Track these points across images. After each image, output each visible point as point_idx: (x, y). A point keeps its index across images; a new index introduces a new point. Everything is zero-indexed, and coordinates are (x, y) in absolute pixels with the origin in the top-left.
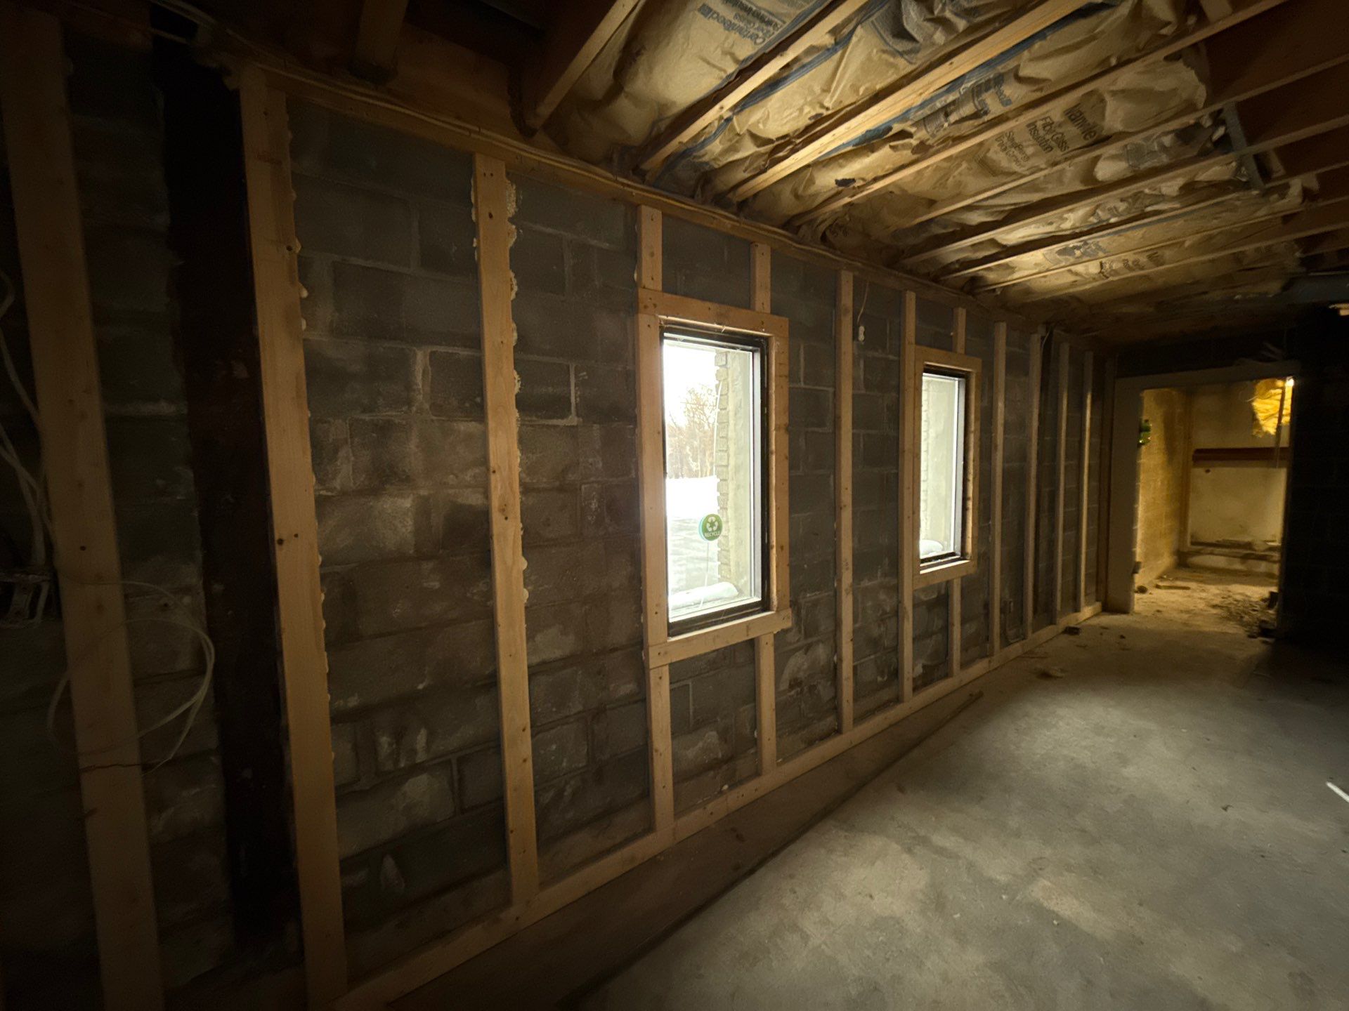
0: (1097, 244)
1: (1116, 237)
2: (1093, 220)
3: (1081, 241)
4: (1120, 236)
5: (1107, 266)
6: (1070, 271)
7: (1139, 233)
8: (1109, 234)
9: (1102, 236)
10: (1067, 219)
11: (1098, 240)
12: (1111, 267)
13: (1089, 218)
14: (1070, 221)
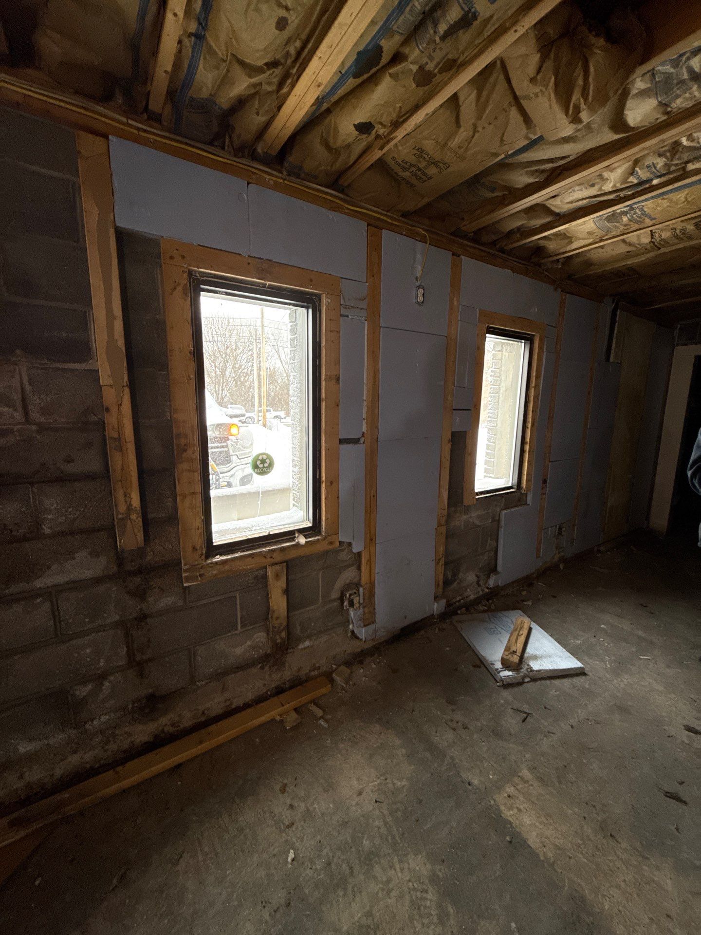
0: (642, 210)
1: (659, 201)
2: (633, 180)
3: (627, 206)
4: (663, 199)
5: (657, 235)
6: (624, 241)
7: (681, 196)
8: (652, 198)
9: (646, 200)
10: (607, 179)
11: (643, 204)
12: (660, 236)
13: (628, 178)
14: (610, 182)
